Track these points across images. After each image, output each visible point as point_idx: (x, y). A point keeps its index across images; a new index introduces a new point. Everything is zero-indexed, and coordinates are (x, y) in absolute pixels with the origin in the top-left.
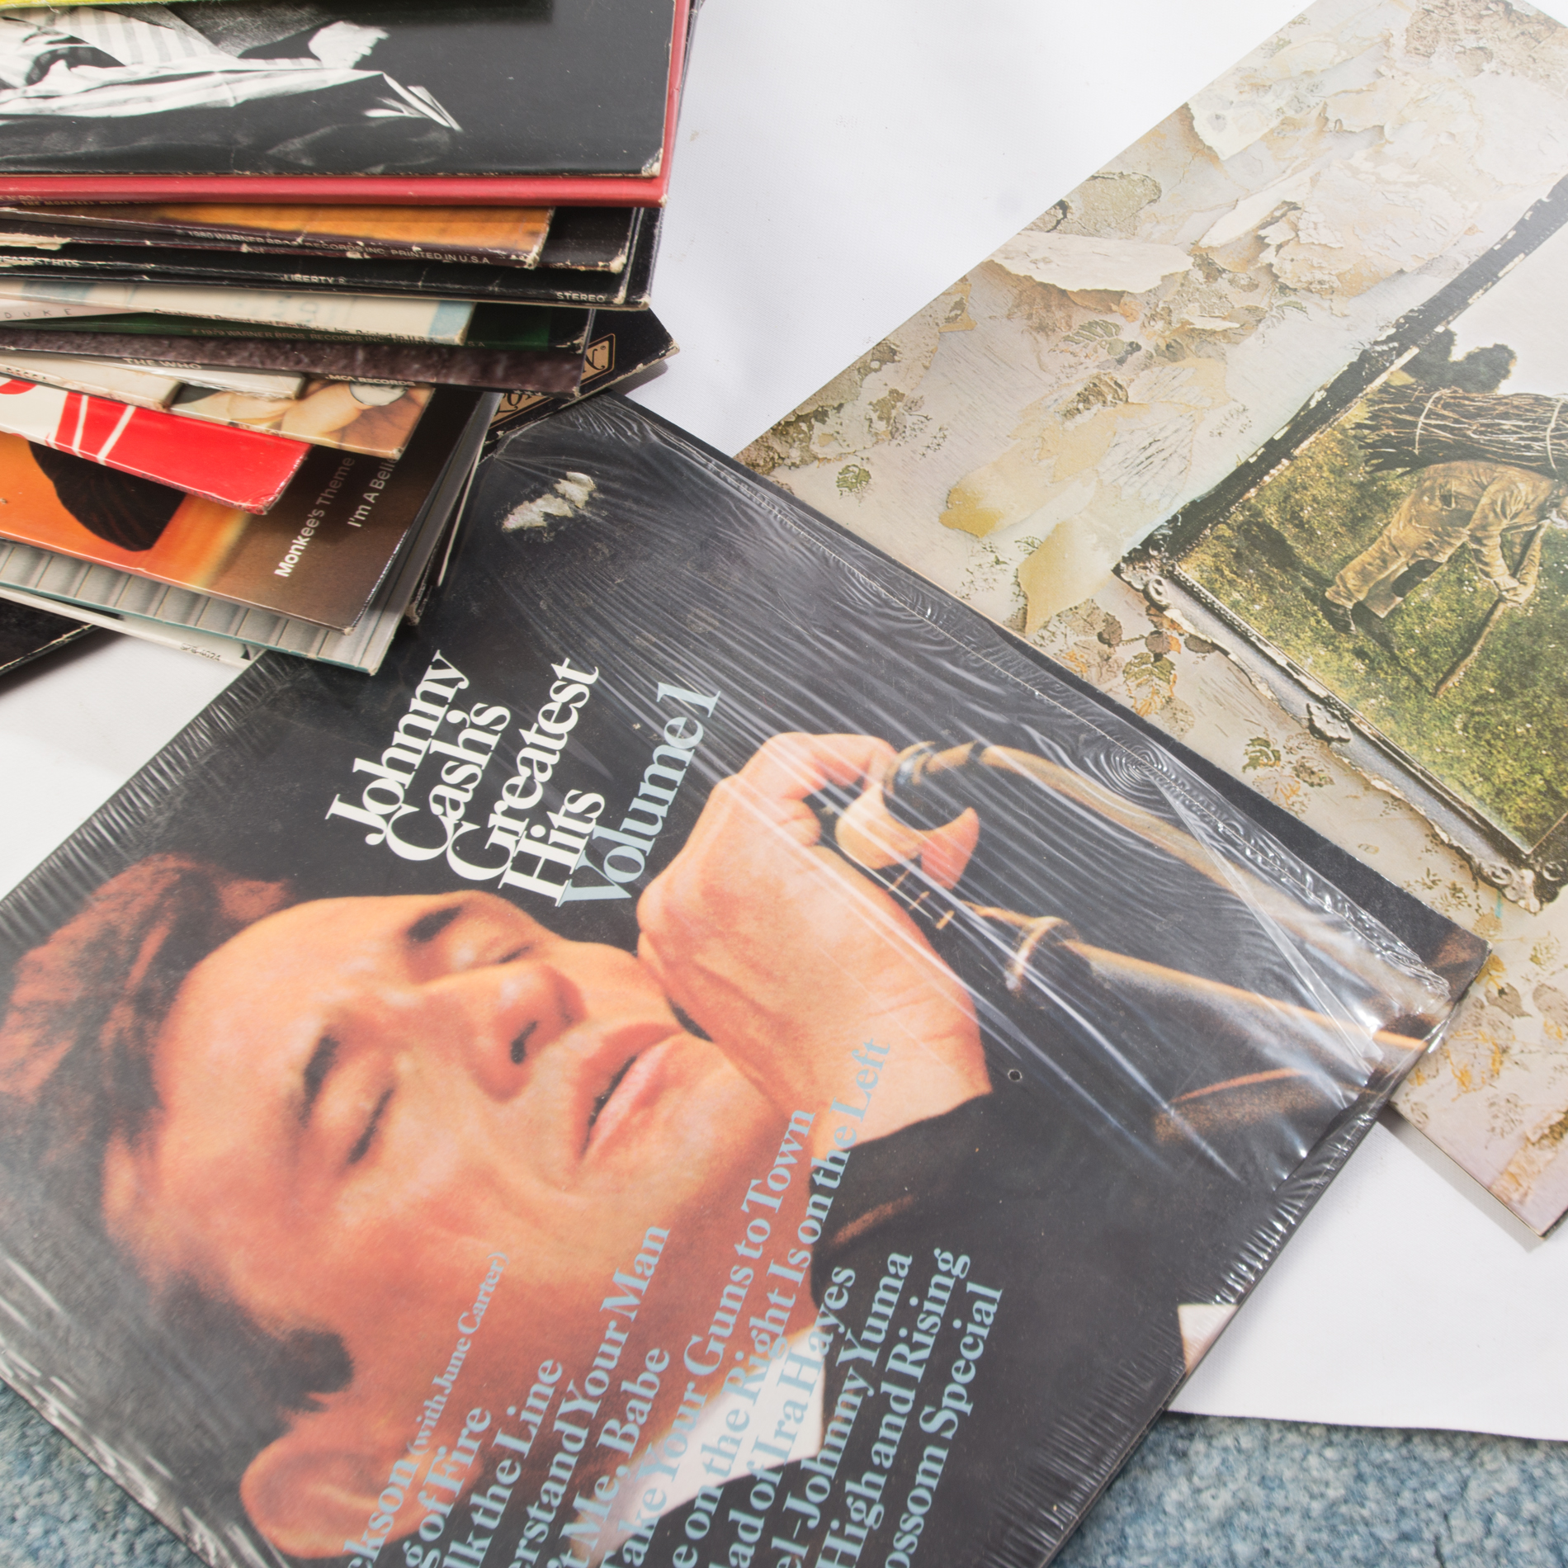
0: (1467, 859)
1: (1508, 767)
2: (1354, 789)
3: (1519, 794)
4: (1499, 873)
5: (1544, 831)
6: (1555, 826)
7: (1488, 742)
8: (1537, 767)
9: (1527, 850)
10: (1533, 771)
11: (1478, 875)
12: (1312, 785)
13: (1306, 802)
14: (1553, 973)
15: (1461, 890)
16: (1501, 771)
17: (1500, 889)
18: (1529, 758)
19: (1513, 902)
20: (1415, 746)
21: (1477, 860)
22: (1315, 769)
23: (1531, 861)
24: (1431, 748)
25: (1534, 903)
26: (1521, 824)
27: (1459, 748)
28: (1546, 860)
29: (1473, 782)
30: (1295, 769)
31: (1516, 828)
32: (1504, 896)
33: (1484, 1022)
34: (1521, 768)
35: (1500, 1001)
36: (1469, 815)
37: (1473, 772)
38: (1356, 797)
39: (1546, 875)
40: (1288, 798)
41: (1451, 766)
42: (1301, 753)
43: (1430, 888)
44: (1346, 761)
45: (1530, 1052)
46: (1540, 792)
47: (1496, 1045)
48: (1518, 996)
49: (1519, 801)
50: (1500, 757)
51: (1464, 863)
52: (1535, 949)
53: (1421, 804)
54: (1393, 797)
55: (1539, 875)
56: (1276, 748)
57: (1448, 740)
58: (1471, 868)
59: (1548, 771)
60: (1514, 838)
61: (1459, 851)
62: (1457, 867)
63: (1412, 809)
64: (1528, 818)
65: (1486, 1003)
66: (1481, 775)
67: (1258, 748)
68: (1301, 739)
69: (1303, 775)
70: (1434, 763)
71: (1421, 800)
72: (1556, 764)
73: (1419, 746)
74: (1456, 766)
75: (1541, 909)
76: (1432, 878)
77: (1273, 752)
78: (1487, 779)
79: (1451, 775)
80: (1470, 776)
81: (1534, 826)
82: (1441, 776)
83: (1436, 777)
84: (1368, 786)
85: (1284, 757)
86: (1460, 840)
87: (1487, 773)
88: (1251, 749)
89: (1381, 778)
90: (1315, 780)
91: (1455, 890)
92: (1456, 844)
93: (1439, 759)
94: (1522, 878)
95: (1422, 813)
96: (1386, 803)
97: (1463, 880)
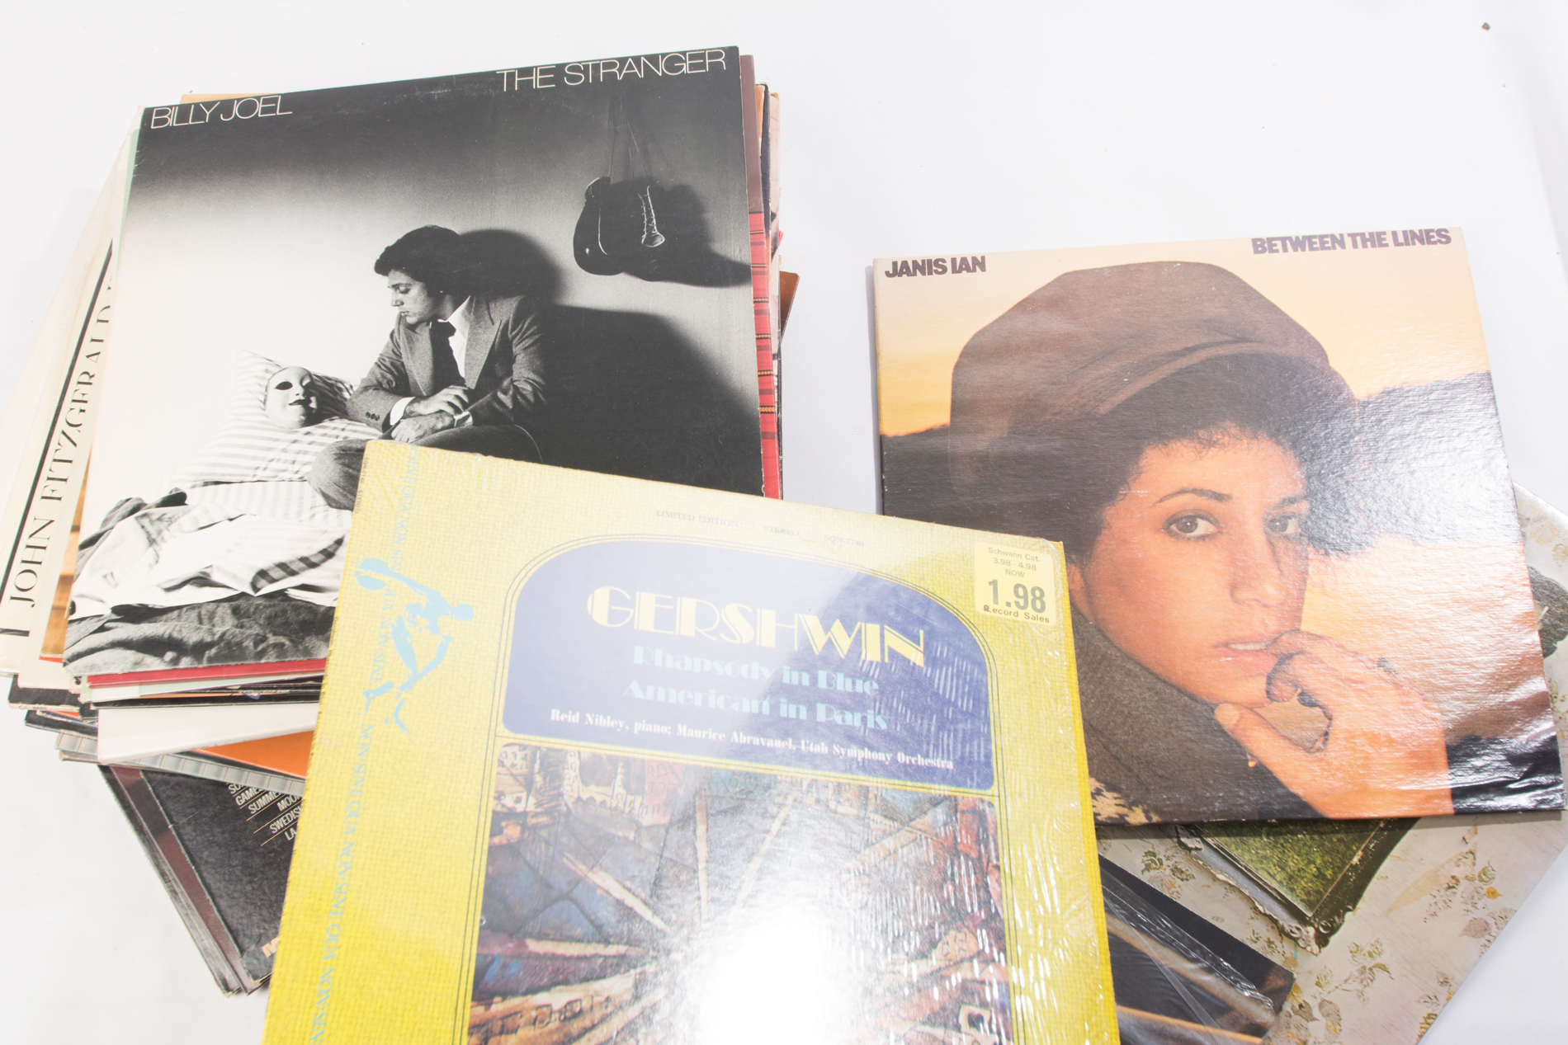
0: (1275, 922)
1: (1295, 861)
2: (1207, 881)
3: (1302, 878)
4: (1294, 930)
5: (1318, 901)
6: (1325, 897)
7: (1282, 845)
8: (1311, 859)
9: (1309, 914)
10: (1310, 862)
11: (1282, 932)
12: (1182, 880)
13: (1180, 891)
14: (1329, 992)
15: (1273, 943)
16: (1291, 863)
17: (1295, 940)
18: (1306, 854)
19: (1304, 948)
20: (1240, 851)
21: (1281, 922)
22: (1183, 870)
23: (1312, 921)
24: (1249, 851)
25: (1315, 948)
26: (1305, 897)
27: (1265, 850)
28: (1320, 920)
29: (1275, 872)
30: (1172, 870)
31: (1302, 900)
32: (1298, 944)
33: (1292, 1026)
34: (1303, 861)
35: (1300, 1012)
36: (1274, 894)
37: (1275, 865)
38: (1208, 886)
39: (1321, 929)
40: (1169, 889)
41: (1261, 862)
42: (1175, 859)
43: (1255, 942)
44: (1201, 863)
45: (1319, 1043)
46: (1314, 876)
47: (1300, 1040)
48: (1310, 1008)
49: (1303, 883)
50: (1290, 854)
51: (1274, 925)
52: (1318, 978)
53: (1246, 888)
54: (1230, 885)
55: (1317, 930)
56: (1160, 857)
57: (1258, 845)
58: (1278, 928)
59: (1318, 861)
60: (1301, 907)
61: (1270, 917)
62: (1270, 928)
63: (1241, 892)
64: (1308, 894)
65: (1292, 1014)
66: (1280, 867)
67: (1149, 858)
68: (1174, 850)
69: (1177, 874)
70: (1252, 860)
71: (1246, 886)
72: (1322, 857)
73: (1242, 850)
74: (1264, 861)
75: (1320, 952)
76: (1256, 936)
77: (1158, 860)
78: (1283, 869)
79: (1263, 868)
80: (1273, 868)
81: (1312, 898)
82: (1257, 869)
83: (1253, 870)
84: (1215, 879)
85: (1165, 862)
86: (1270, 910)
87: (1282, 865)
88: (1145, 858)
89: (1222, 873)
90: (1184, 877)
91: (1270, 942)
92: (1268, 912)
93: (1254, 858)
94: (1308, 932)
95: (1248, 894)
96: (1226, 888)
97: (1273, 936)
